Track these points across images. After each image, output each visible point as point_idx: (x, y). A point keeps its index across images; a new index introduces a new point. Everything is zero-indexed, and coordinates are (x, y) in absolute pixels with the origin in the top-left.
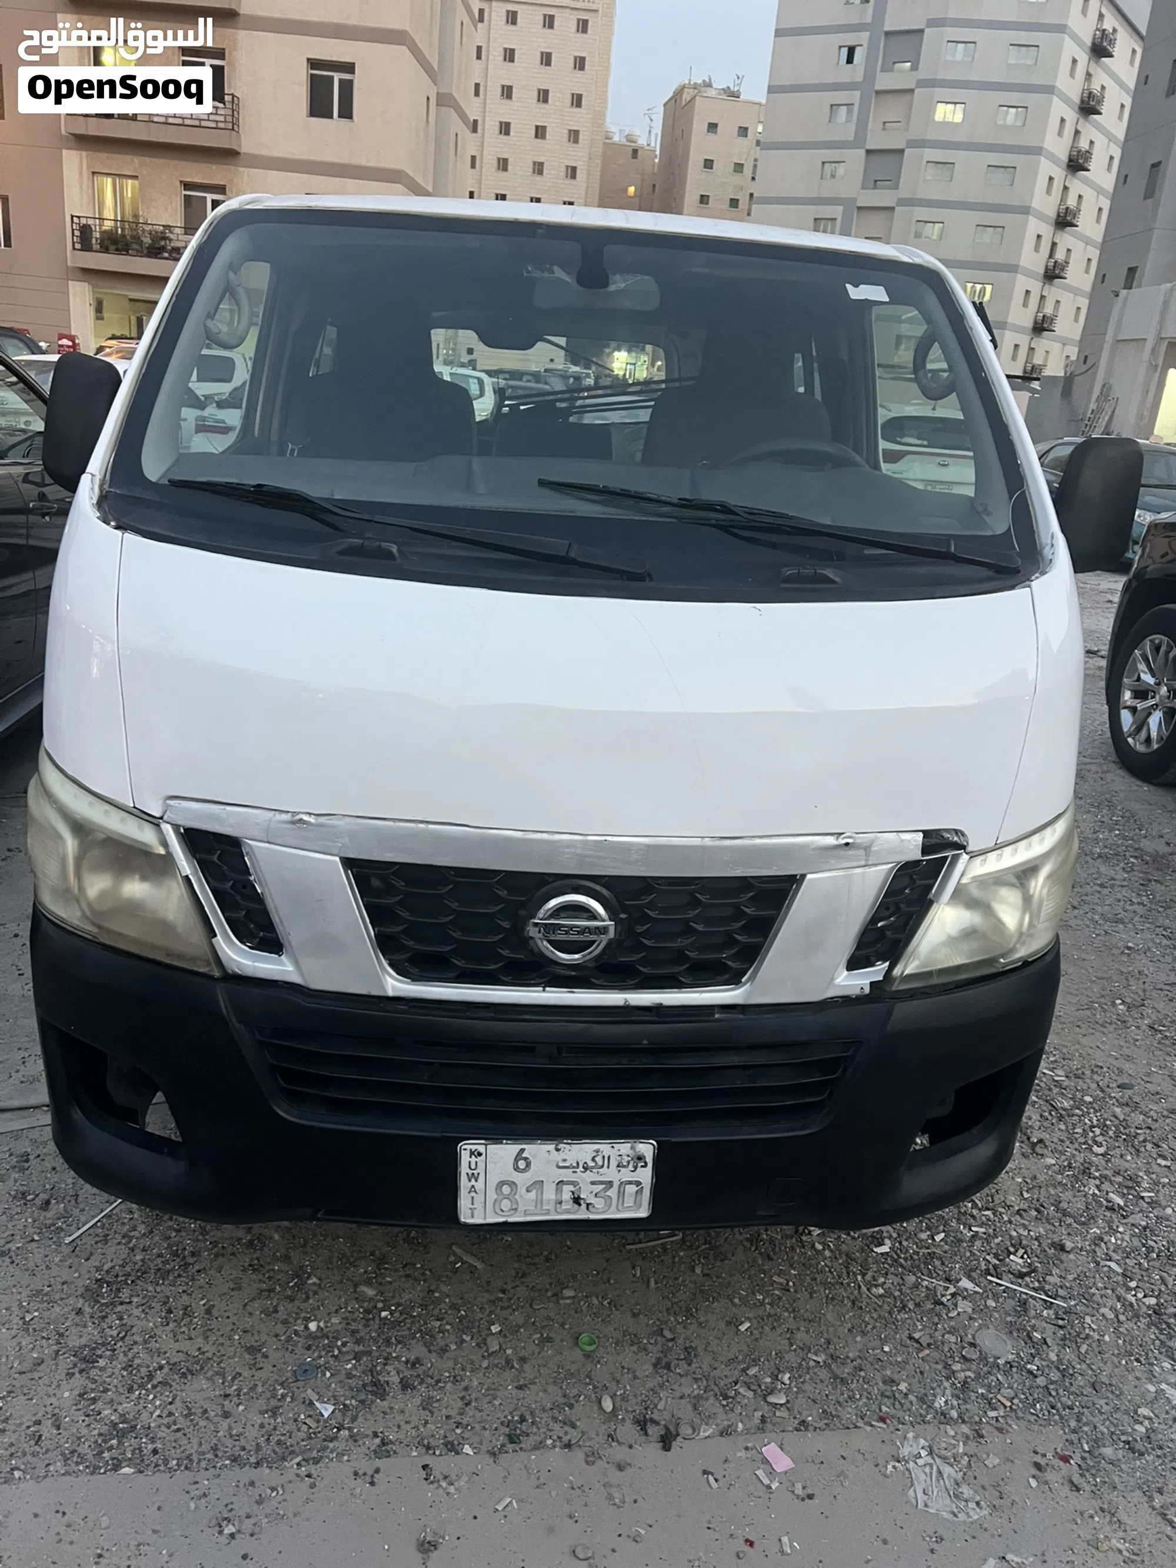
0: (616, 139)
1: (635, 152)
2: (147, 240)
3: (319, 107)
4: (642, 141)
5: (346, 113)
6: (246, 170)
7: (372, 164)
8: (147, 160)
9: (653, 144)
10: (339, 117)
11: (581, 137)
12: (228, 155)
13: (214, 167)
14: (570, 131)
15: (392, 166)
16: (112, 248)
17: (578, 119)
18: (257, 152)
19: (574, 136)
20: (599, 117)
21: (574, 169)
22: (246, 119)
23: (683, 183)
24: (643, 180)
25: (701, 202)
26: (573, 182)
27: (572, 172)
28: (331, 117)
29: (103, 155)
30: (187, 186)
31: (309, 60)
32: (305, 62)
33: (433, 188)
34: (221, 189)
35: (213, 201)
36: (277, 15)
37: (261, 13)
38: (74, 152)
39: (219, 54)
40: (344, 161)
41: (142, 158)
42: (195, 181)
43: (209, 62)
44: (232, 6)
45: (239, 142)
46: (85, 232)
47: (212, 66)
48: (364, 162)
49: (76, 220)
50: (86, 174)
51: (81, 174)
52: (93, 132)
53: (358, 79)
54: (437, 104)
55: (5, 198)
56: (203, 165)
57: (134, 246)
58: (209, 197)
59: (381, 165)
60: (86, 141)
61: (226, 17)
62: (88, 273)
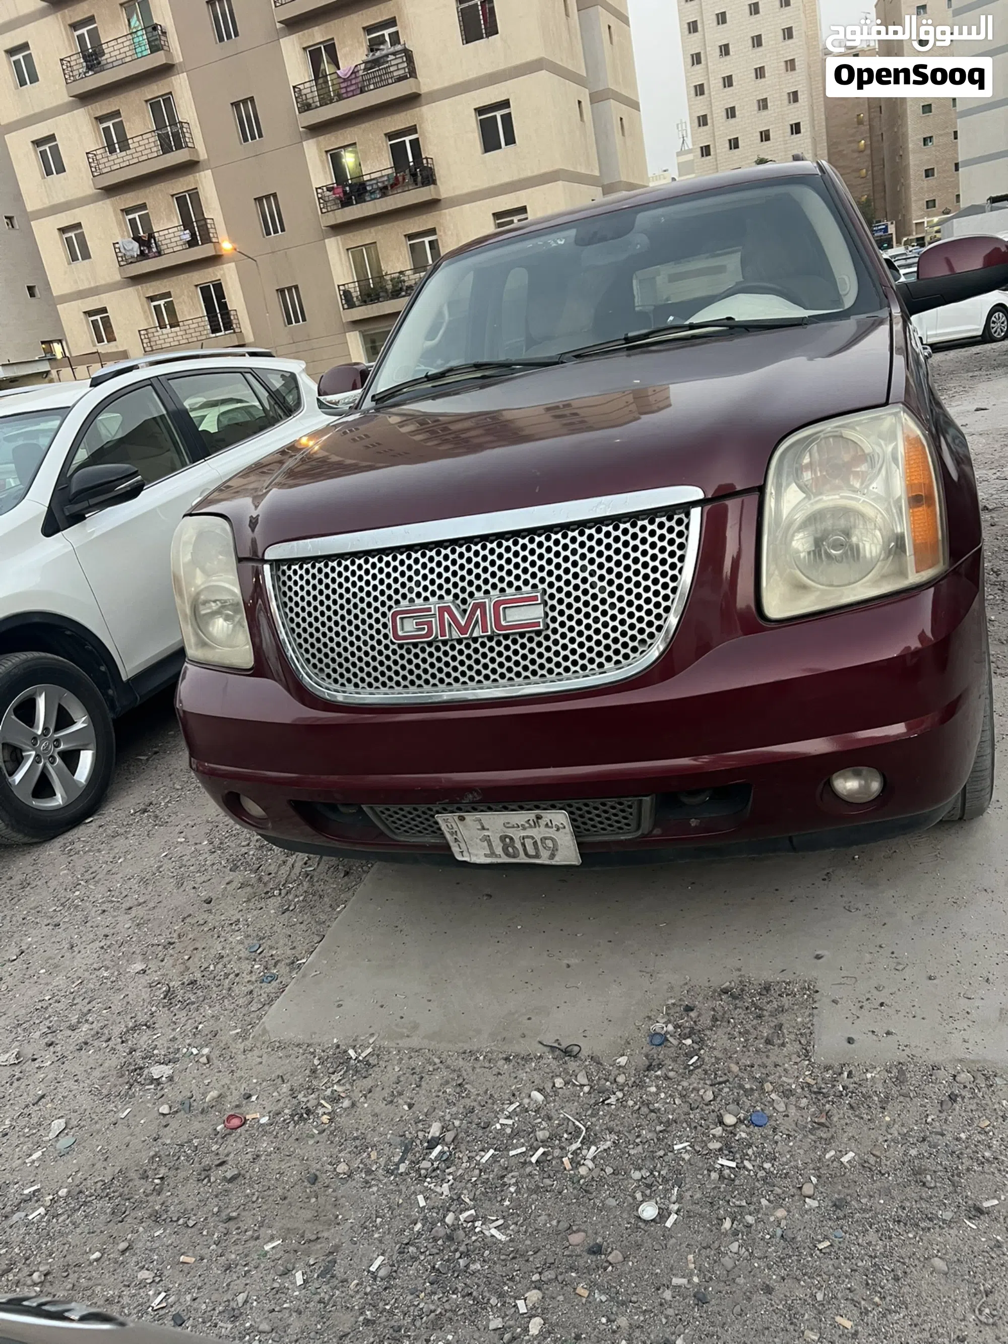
2: (389, 287)
3: (490, 143)
5: (511, 140)
6: (447, 211)
7: (536, 173)
8: (380, 227)
10: (506, 145)
11: (797, 63)
12: (433, 204)
13: (424, 217)
14: (786, 62)
15: (551, 169)
16: (368, 300)
17: (793, 48)
18: (452, 194)
19: (791, 65)
20: (813, 37)
21: (795, 93)
22: (440, 173)
27: (794, 97)
28: (500, 147)
29: (351, 235)
30: (410, 237)
31: (475, 109)
32: (473, 111)
33: (600, 171)
34: (432, 231)
35: (430, 242)
36: (446, 84)
37: (436, 87)
38: (333, 239)
39: (413, 130)
40: (515, 178)
41: (376, 228)
42: (414, 231)
43: (407, 139)
44: (414, 91)
45: (438, 192)
46: (347, 295)
47: (410, 141)
48: (529, 174)
49: (342, 288)
50: (343, 252)
51: (339, 253)
52: (340, 221)
53: (513, 110)
54: (592, 102)
55: (296, 287)
56: (416, 218)
57: (382, 294)
58: (427, 240)
59: (543, 171)
60: (338, 229)
61: (412, 100)
62: (356, 323)
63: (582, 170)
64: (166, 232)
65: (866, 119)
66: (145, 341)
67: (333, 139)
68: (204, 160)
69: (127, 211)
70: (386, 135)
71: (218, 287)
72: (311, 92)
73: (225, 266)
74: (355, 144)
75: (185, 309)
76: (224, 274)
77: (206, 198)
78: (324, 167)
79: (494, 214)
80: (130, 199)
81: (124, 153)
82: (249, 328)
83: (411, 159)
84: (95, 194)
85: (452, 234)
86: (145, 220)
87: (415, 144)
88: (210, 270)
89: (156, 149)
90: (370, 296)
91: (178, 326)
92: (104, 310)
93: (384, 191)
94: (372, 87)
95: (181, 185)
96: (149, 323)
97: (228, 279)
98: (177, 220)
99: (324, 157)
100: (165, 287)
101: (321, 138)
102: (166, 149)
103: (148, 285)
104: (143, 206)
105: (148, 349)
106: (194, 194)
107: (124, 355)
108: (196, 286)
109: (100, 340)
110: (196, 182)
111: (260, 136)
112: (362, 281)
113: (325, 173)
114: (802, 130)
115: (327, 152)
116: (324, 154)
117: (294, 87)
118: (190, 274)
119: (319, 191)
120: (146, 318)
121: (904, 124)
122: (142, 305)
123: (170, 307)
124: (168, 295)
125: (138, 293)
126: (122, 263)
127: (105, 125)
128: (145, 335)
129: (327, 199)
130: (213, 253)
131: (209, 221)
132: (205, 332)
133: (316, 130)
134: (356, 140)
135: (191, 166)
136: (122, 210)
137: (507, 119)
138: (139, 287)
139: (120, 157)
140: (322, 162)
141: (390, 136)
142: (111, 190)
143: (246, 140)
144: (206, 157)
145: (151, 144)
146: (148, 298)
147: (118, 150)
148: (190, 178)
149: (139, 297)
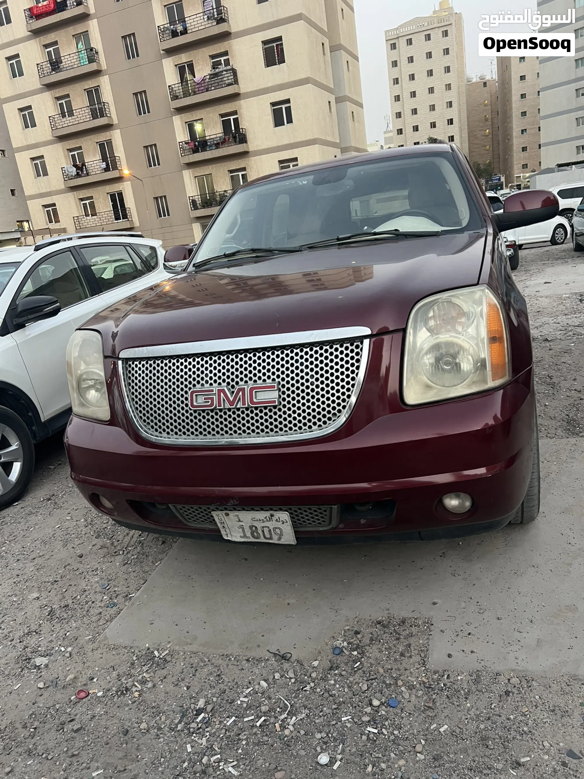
0: (474, 80)
1: (485, 84)
2: (218, 199)
3: (278, 122)
4: (488, 77)
5: (290, 120)
6: (252, 158)
7: (304, 139)
8: (214, 165)
9: (494, 77)
10: (287, 123)
11: (452, 86)
12: (245, 154)
13: (240, 161)
14: (446, 85)
15: (312, 138)
16: (205, 206)
17: (450, 78)
18: (256, 149)
19: (448, 87)
20: (461, 72)
21: (451, 103)
22: (249, 137)
23: (510, 91)
24: (491, 96)
25: (522, 98)
26: (451, 109)
27: (450, 104)
28: (284, 125)
29: (197, 169)
30: (231, 171)
31: (271, 103)
32: (269, 105)
33: (340, 140)
34: (244, 169)
35: (242, 175)
36: (255, 89)
37: (249, 90)
38: (187, 171)
39: (235, 113)
40: (292, 142)
41: (212, 166)
42: (233, 168)
43: (232, 118)
44: (237, 91)
45: (248, 147)
46: (194, 202)
47: (233, 119)
48: (300, 140)
49: (191, 198)
50: (193, 178)
51: (190, 179)
52: (191, 161)
53: (292, 104)
54: (336, 102)
55: (165, 197)
56: (235, 161)
57: (214, 203)
58: (240, 174)
59: (307, 139)
60: (190, 165)
61: (236, 96)
62: (198, 218)
63: (329, 139)
64: (92, 163)
65: (490, 118)
66: (76, 223)
67: (190, 116)
68: (116, 124)
69: (70, 150)
70: (220, 115)
71: (120, 194)
72: (178, 89)
73: (125, 183)
74: (202, 119)
75: (101, 206)
76: (124, 187)
77: (116, 145)
78: (184, 131)
79: (279, 161)
80: (73, 143)
81: (70, 118)
82: (137, 218)
83: (233, 129)
84: (54, 140)
85: (255, 171)
86: (81, 155)
87: (236, 121)
88: (116, 185)
89: (89, 117)
90: (207, 203)
91: (96, 215)
92: (54, 205)
93: (217, 146)
94: (213, 88)
95: (102, 137)
96: (79, 214)
97: (126, 190)
98: (99, 157)
99: (184, 126)
100: (90, 193)
101: (183, 115)
102: (95, 117)
103: (80, 192)
104: (80, 148)
105: (78, 228)
106: (109, 143)
107: (64, 230)
108: (108, 193)
109: (51, 221)
110: (111, 136)
111: (149, 112)
112: (202, 195)
113: (184, 134)
114: (454, 123)
115: (186, 123)
116: (184, 124)
117: (169, 86)
118: (104, 187)
119: (181, 144)
120: (78, 210)
121: (511, 122)
122: (76, 203)
123: (92, 205)
124: (92, 198)
125: (74, 196)
126: (66, 179)
127: (60, 102)
128: (76, 220)
129: (185, 148)
130: (118, 176)
131: (117, 158)
132: (112, 220)
133: (180, 110)
134: (203, 117)
135: (108, 127)
136: (68, 150)
137: (288, 110)
138: (75, 193)
139: (68, 120)
140: (183, 128)
141: (222, 116)
142: (62, 138)
143: (140, 114)
144: (117, 122)
145: (86, 114)
146: (79, 199)
147: (67, 116)
148: (108, 133)
149: (75, 198)
